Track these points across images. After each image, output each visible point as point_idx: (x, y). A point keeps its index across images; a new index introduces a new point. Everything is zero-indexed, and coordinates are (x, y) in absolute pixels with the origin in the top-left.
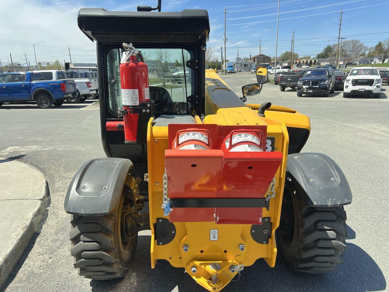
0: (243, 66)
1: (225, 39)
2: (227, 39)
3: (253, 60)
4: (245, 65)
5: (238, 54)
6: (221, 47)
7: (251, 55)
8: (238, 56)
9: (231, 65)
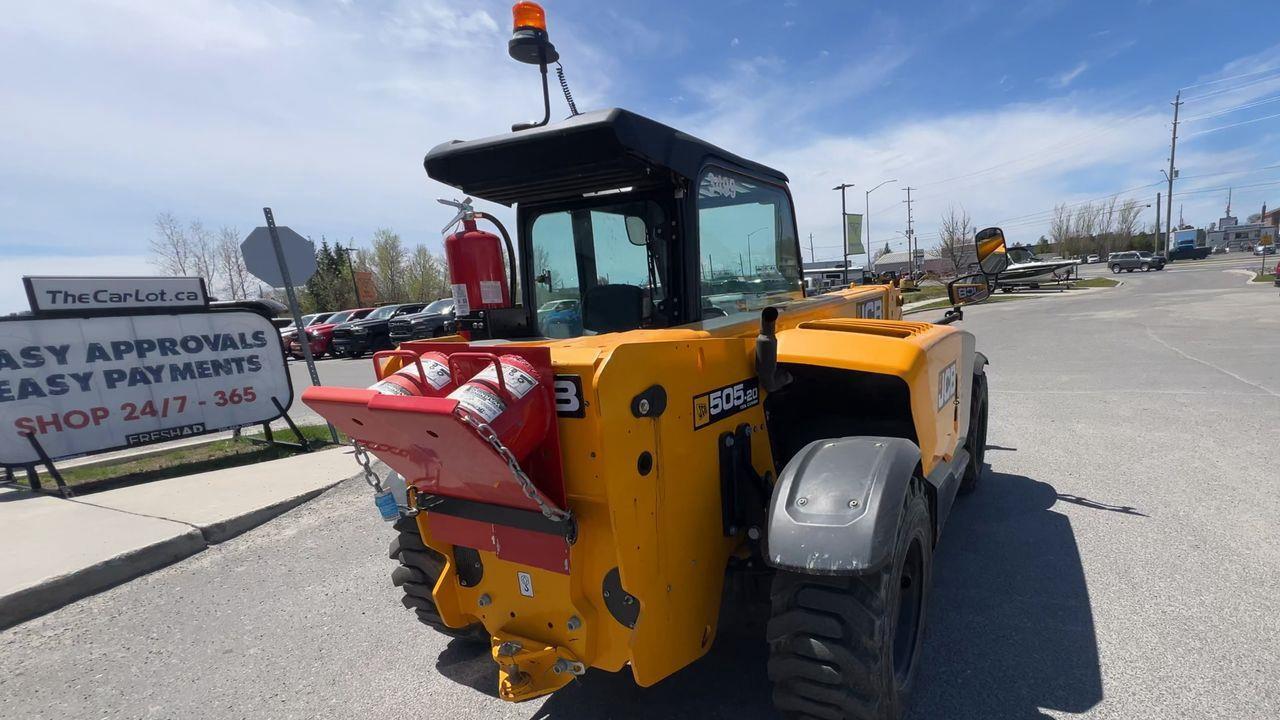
0: (1232, 237)
1: (1171, 174)
2: (1177, 172)
3: (1270, 219)
4: (1238, 236)
5: (1229, 207)
6: (1159, 194)
7: (1264, 207)
8: (1228, 212)
9: (1190, 239)
